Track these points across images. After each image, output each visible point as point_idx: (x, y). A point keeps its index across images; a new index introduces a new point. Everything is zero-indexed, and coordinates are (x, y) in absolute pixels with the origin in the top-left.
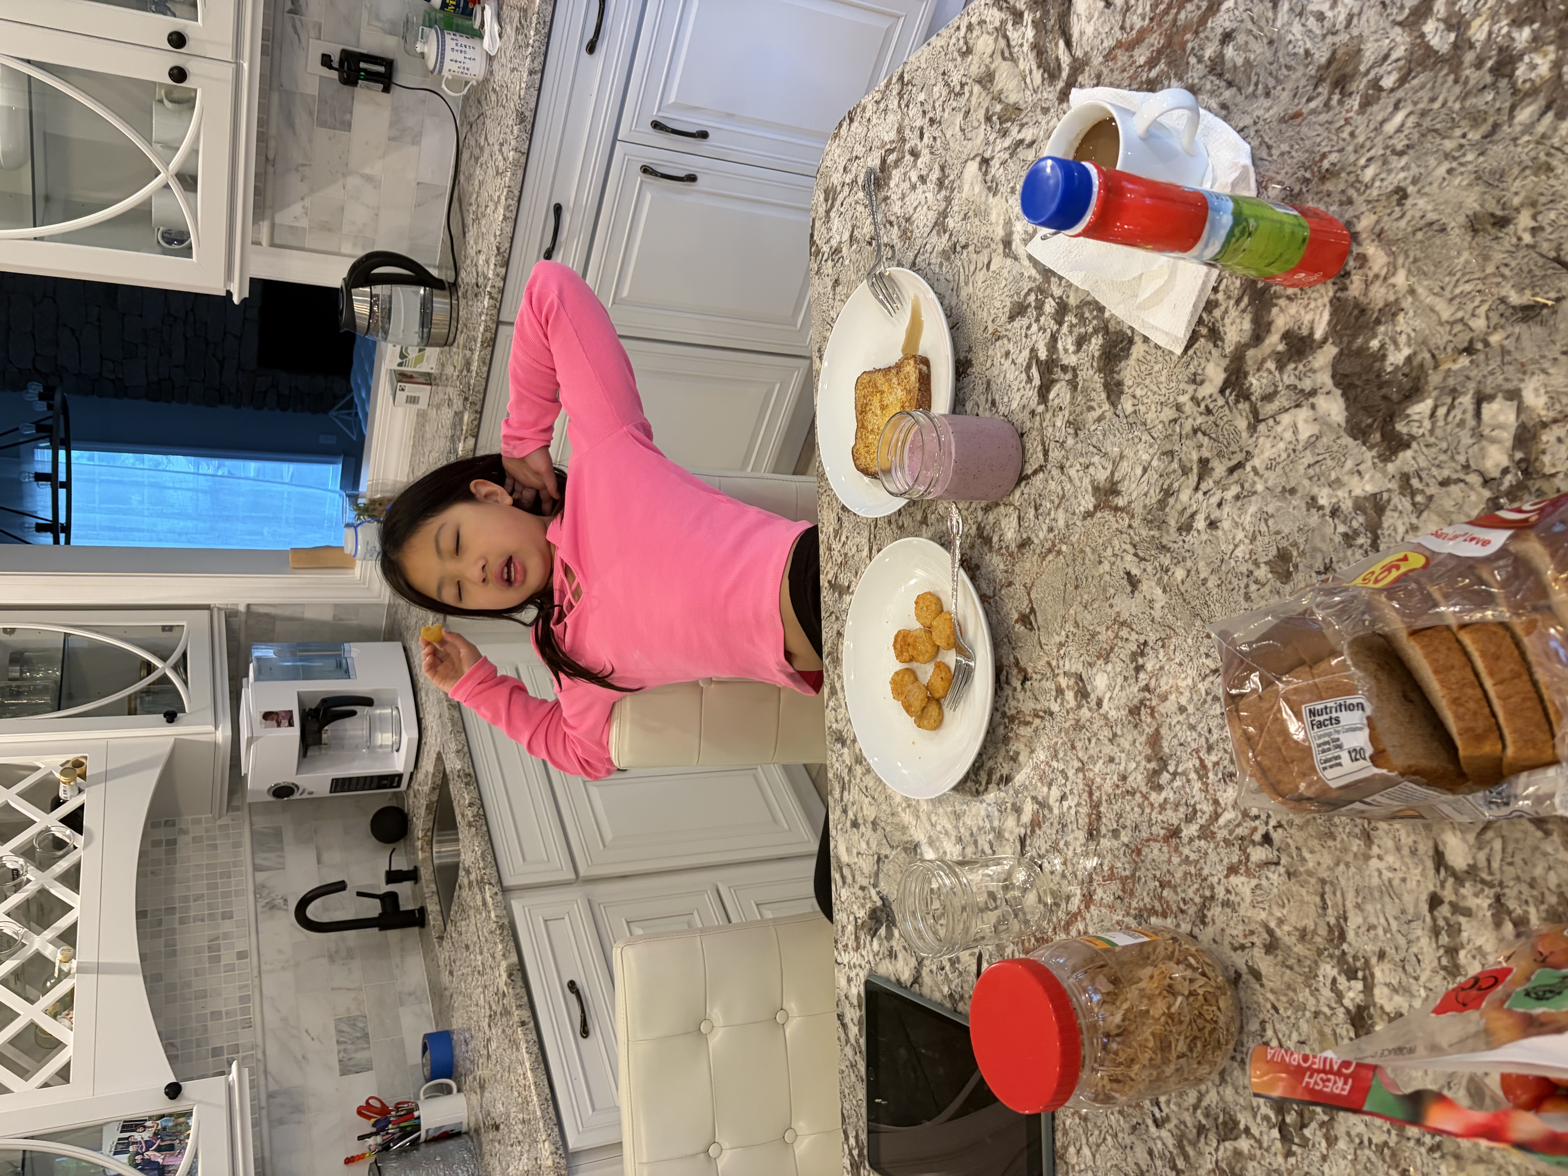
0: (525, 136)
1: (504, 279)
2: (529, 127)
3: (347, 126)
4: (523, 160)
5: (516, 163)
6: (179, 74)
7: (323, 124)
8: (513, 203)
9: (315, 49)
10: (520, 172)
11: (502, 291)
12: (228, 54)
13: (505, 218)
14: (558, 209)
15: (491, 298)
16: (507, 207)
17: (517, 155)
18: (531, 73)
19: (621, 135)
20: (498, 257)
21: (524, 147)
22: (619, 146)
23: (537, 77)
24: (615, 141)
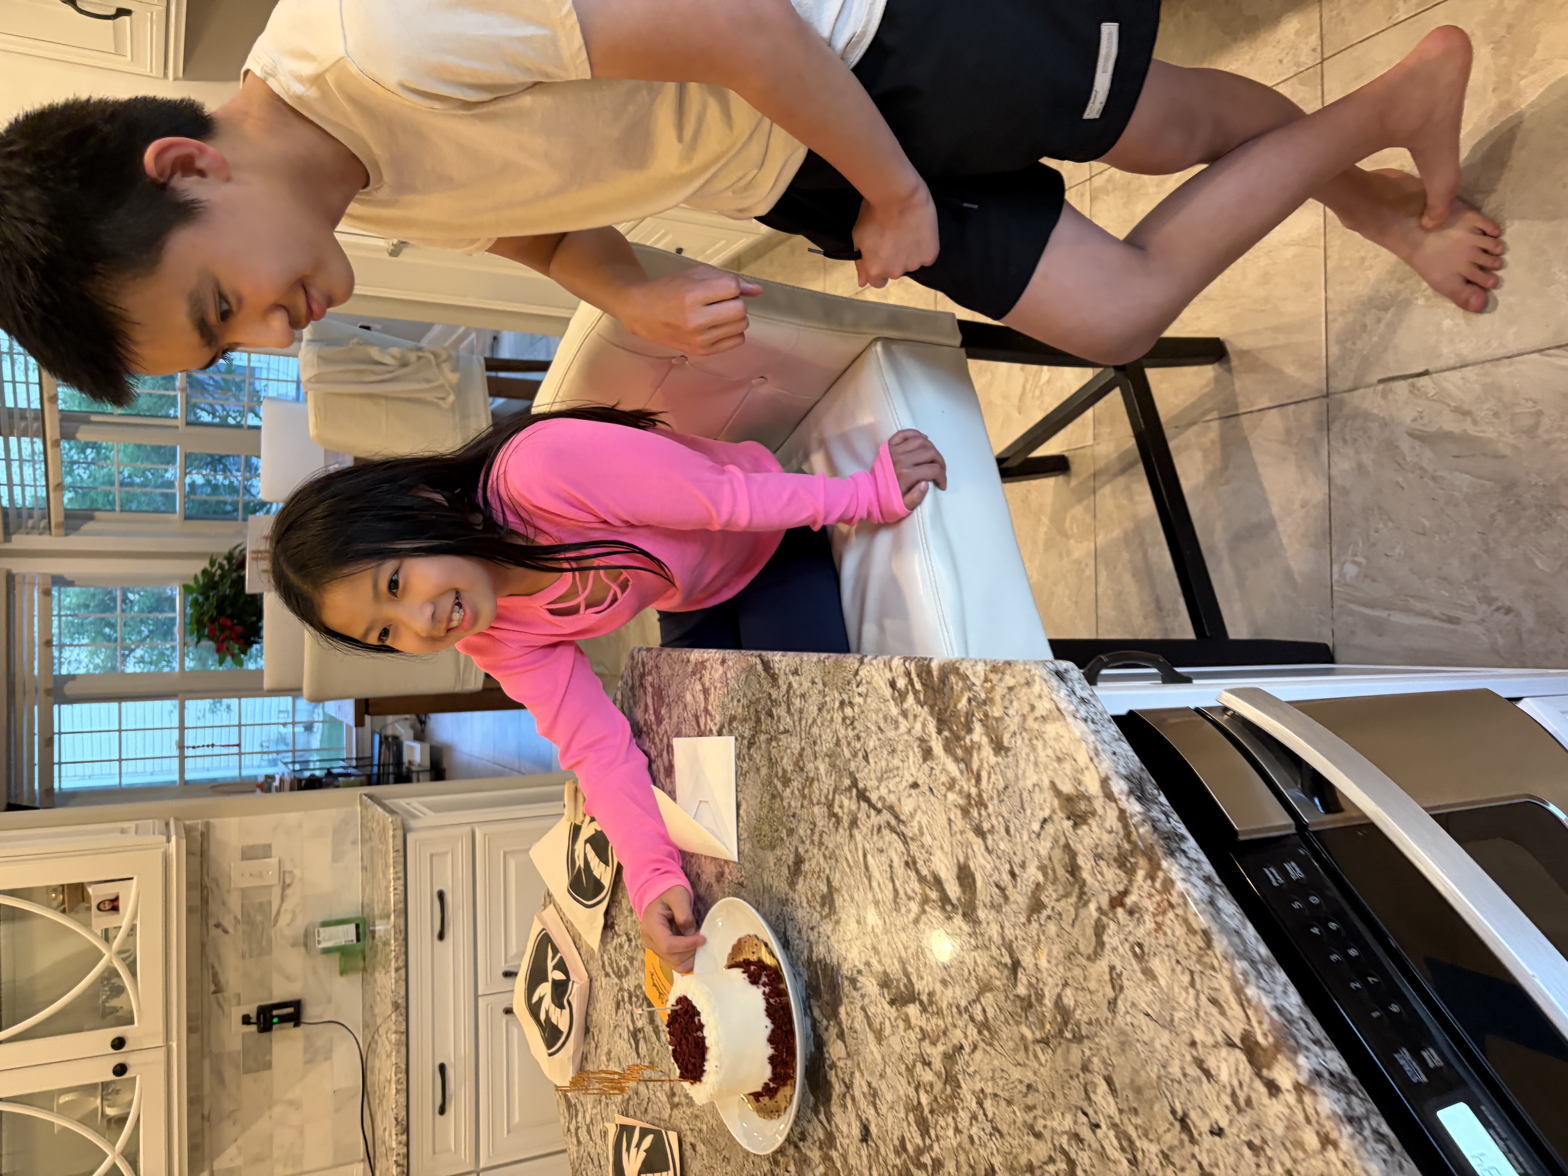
0: (401, 1019)
1: (407, 1145)
2: (403, 1011)
3: (269, 1066)
4: (404, 1038)
5: (398, 1043)
6: (120, 1070)
7: (247, 1071)
8: (403, 1076)
9: (236, 1014)
10: (403, 1049)
11: (407, 1155)
13: (398, 1091)
14: (442, 1067)
15: (398, 1165)
16: (398, 1081)
18: (397, 970)
19: (480, 993)
20: (399, 1127)
21: (403, 1028)
22: (480, 1000)
23: (403, 972)
24: (476, 997)
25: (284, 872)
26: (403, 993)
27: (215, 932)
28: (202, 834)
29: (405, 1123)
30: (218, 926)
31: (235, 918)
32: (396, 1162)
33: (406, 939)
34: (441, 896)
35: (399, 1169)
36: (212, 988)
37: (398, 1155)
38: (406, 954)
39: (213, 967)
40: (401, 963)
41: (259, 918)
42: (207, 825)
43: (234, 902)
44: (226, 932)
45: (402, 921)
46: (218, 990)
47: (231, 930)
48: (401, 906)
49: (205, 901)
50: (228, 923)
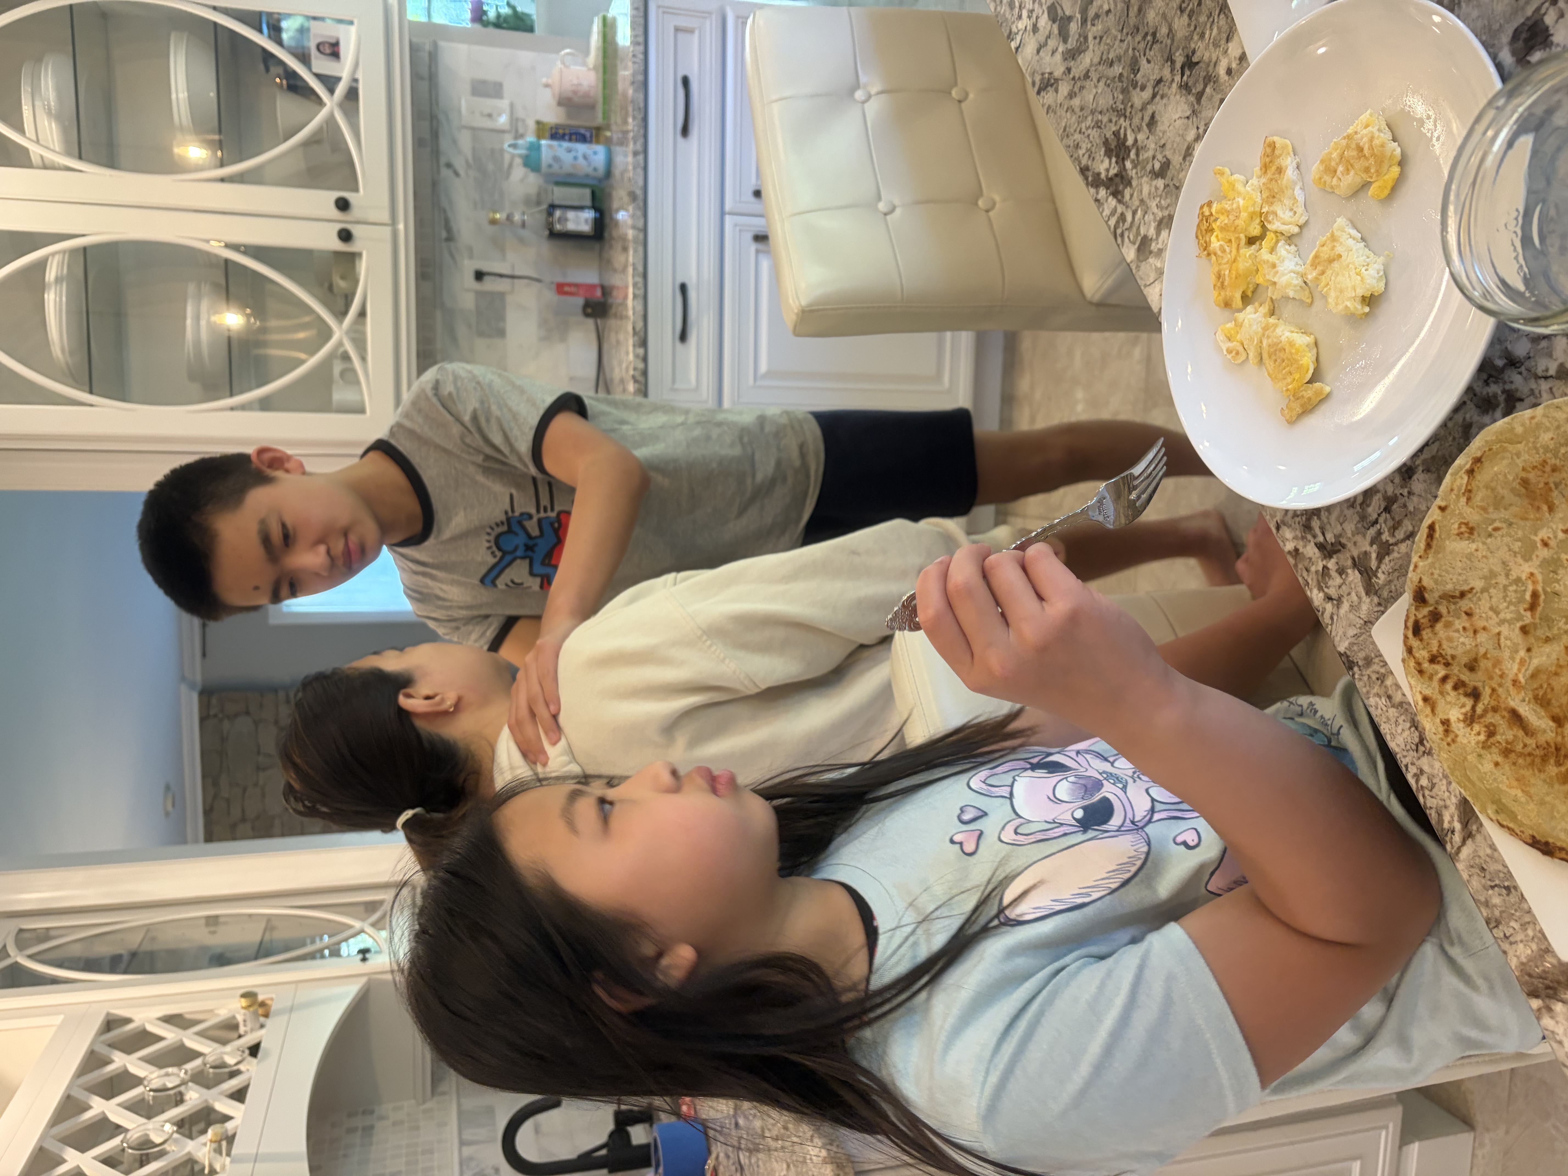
0: (639, 213)
1: (645, 359)
2: (641, 204)
3: (502, 333)
4: (641, 236)
5: (635, 240)
6: (345, 236)
7: (481, 334)
8: (640, 280)
10: (641, 249)
11: (645, 373)
12: (385, 217)
13: (635, 296)
14: (683, 288)
15: (636, 381)
16: (635, 285)
17: (636, 232)
18: (635, 154)
19: (728, 207)
20: (636, 338)
21: (641, 224)
22: (728, 218)
23: (641, 158)
24: (723, 214)
25: (517, 120)
26: (641, 183)
27: (445, 172)
28: (430, 54)
29: (642, 334)
30: (449, 165)
31: (467, 162)
32: (633, 377)
33: (645, 119)
34: (686, 81)
35: (637, 385)
36: (444, 234)
37: (635, 369)
38: (646, 136)
39: (445, 211)
40: (639, 147)
41: (490, 167)
42: (435, 45)
43: (465, 141)
44: (457, 174)
45: (641, 96)
46: (450, 239)
47: (462, 172)
48: (640, 78)
49: (435, 135)
50: (459, 164)
